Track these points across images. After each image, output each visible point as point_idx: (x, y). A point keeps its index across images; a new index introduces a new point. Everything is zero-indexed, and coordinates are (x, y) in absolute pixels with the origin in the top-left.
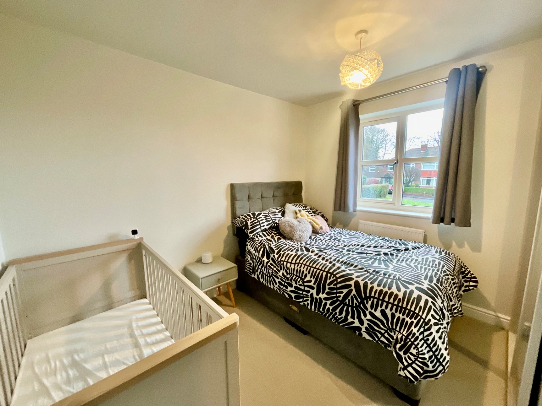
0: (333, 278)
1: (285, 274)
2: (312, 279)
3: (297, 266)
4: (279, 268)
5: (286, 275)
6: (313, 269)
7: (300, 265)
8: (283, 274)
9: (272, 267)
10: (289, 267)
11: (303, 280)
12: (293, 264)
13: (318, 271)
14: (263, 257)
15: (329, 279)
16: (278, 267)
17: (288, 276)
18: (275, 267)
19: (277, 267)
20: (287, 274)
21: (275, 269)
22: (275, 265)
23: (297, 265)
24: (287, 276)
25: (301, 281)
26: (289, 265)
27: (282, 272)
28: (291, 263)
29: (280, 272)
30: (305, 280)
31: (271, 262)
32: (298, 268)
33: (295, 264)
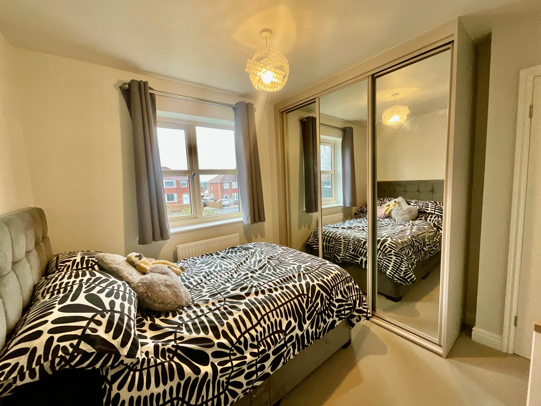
0: (305, 298)
1: (256, 351)
2: (289, 319)
3: (265, 322)
4: (239, 355)
5: (258, 350)
6: (282, 307)
7: (266, 317)
8: (252, 354)
9: (229, 365)
10: (256, 333)
11: (281, 331)
12: (256, 325)
13: (289, 304)
14: (197, 371)
15: (304, 302)
16: (235, 354)
17: (262, 348)
18: (231, 360)
19: (232, 357)
20: (257, 347)
21: (235, 363)
22: (228, 358)
23: (262, 322)
24: (260, 350)
25: (281, 334)
26: (253, 332)
27: (247, 354)
28: (253, 327)
29: (246, 357)
30: (284, 328)
31: (216, 361)
32: (268, 322)
33: (259, 323)
